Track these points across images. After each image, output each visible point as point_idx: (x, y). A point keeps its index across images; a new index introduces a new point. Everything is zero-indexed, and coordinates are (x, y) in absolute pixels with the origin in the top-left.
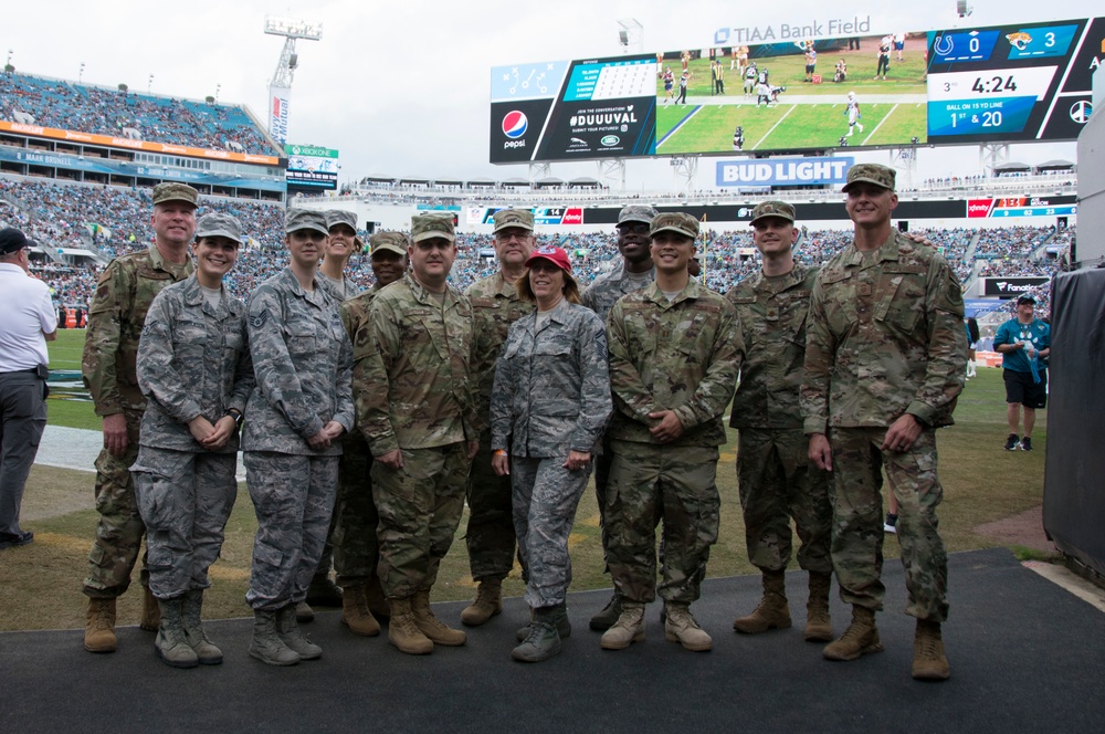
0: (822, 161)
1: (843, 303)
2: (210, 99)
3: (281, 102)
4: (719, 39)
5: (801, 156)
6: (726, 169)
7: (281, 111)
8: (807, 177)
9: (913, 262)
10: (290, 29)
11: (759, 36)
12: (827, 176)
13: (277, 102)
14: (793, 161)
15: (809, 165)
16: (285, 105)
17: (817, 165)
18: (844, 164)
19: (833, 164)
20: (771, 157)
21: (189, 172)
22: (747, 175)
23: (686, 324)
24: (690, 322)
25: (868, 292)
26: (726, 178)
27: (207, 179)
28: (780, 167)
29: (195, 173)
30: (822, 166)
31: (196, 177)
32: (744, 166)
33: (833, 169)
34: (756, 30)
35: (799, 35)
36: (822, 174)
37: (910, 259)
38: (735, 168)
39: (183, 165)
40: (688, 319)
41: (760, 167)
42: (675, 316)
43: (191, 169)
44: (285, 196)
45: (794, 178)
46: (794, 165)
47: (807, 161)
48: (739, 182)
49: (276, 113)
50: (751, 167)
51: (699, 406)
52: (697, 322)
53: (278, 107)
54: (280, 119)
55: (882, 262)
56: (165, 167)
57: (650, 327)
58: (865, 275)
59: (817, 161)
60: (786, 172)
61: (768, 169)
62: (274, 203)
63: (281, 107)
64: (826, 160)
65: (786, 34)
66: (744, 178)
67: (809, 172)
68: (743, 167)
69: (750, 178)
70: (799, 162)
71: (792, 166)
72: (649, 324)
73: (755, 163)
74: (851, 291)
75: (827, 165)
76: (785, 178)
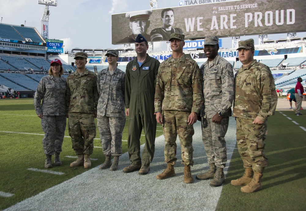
1: (168, 73)
2: (22, 25)
3: (46, 26)
4: (180, 4)
9: (189, 63)
10: (46, 2)
11: (192, 3)
13: (44, 26)
16: (47, 27)
20: (197, 40)
21: (12, 48)
22: (189, 46)
23: (85, 81)
24: (86, 80)
25: (175, 70)
27: (19, 50)
28: (199, 43)
29: (14, 48)
31: (15, 49)
32: (189, 43)
34: (191, 1)
35: (204, 3)
37: (188, 62)
39: (10, 45)
40: (85, 79)
41: (193, 43)
42: (82, 78)
43: (13, 47)
44: (46, 55)
49: (44, 29)
50: (191, 43)
52: (88, 80)
53: (45, 27)
54: (46, 31)
55: (180, 62)
56: (4, 46)
57: (74, 82)
58: (174, 65)
60: (201, 44)
61: (196, 43)
62: (42, 57)
63: (46, 28)
65: (200, 2)
66: (189, 47)
72: (74, 81)
73: (192, 42)
74: (170, 70)
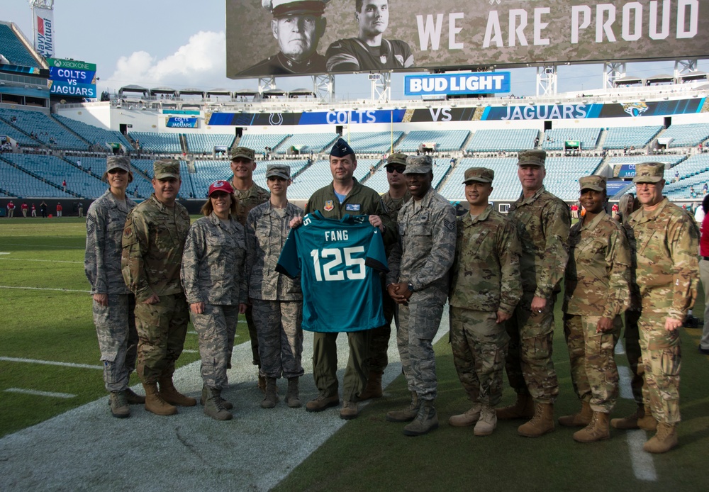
0: (486, 75)
3: (45, 21)
5: (470, 72)
6: (412, 81)
7: (45, 30)
8: (474, 88)
12: (489, 87)
13: (40, 21)
14: (463, 75)
15: (476, 78)
16: (49, 24)
17: (482, 78)
18: (502, 77)
19: (495, 77)
20: (447, 73)
22: (428, 87)
24: (479, 235)
26: (412, 89)
28: (453, 80)
30: (486, 80)
33: (494, 82)
36: (486, 86)
38: (418, 81)
41: (438, 80)
44: (48, 102)
45: (464, 89)
46: (464, 78)
47: (474, 75)
48: (422, 92)
49: (41, 30)
50: (431, 80)
51: (510, 299)
52: (483, 234)
54: (45, 36)
59: (482, 75)
60: (458, 84)
61: (444, 81)
62: (39, 108)
63: (45, 27)
64: (489, 74)
66: (426, 89)
67: (476, 84)
68: (425, 80)
69: (430, 89)
70: (467, 76)
71: (462, 79)
73: (434, 77)
75: (489, 78)
76: (457, 89)
